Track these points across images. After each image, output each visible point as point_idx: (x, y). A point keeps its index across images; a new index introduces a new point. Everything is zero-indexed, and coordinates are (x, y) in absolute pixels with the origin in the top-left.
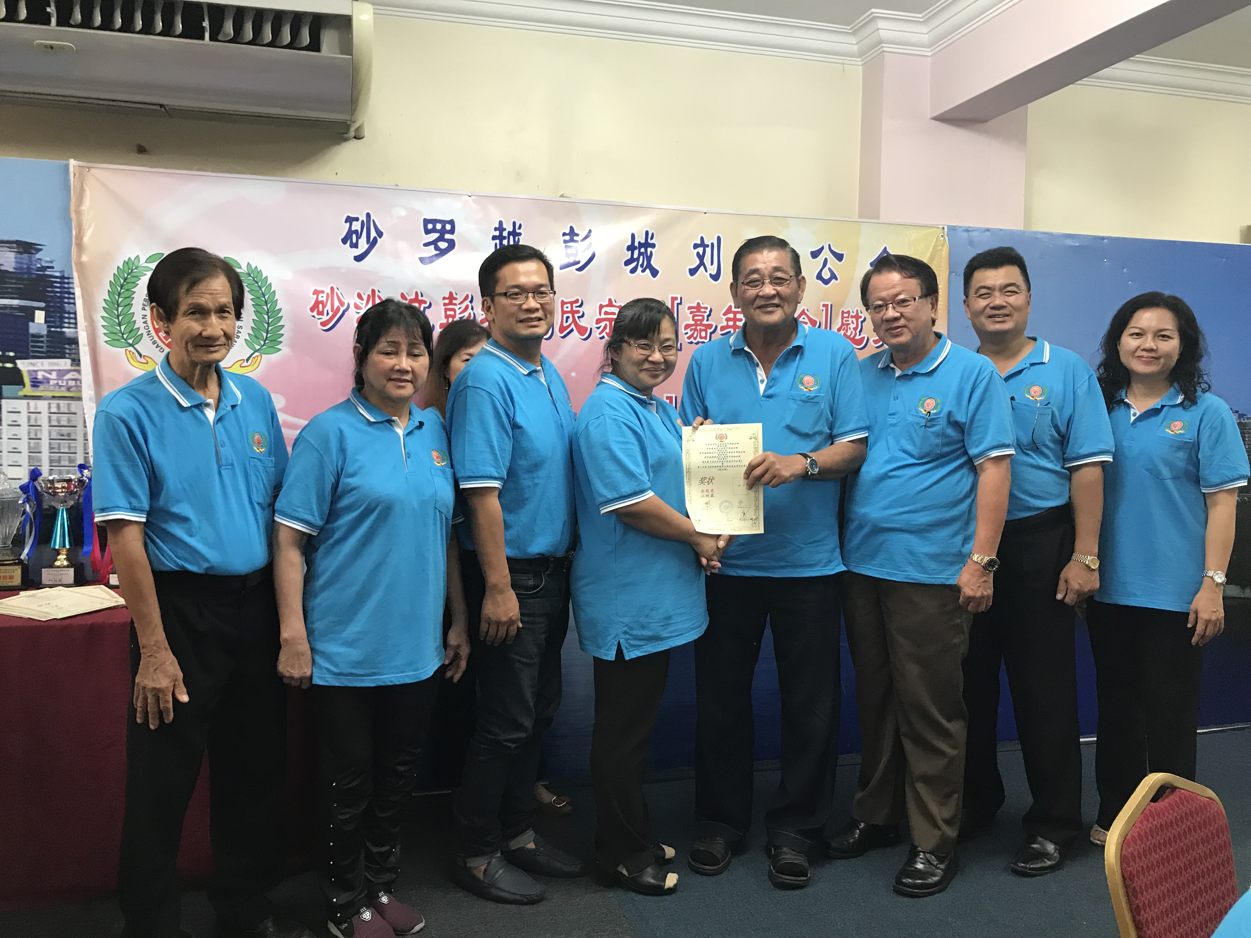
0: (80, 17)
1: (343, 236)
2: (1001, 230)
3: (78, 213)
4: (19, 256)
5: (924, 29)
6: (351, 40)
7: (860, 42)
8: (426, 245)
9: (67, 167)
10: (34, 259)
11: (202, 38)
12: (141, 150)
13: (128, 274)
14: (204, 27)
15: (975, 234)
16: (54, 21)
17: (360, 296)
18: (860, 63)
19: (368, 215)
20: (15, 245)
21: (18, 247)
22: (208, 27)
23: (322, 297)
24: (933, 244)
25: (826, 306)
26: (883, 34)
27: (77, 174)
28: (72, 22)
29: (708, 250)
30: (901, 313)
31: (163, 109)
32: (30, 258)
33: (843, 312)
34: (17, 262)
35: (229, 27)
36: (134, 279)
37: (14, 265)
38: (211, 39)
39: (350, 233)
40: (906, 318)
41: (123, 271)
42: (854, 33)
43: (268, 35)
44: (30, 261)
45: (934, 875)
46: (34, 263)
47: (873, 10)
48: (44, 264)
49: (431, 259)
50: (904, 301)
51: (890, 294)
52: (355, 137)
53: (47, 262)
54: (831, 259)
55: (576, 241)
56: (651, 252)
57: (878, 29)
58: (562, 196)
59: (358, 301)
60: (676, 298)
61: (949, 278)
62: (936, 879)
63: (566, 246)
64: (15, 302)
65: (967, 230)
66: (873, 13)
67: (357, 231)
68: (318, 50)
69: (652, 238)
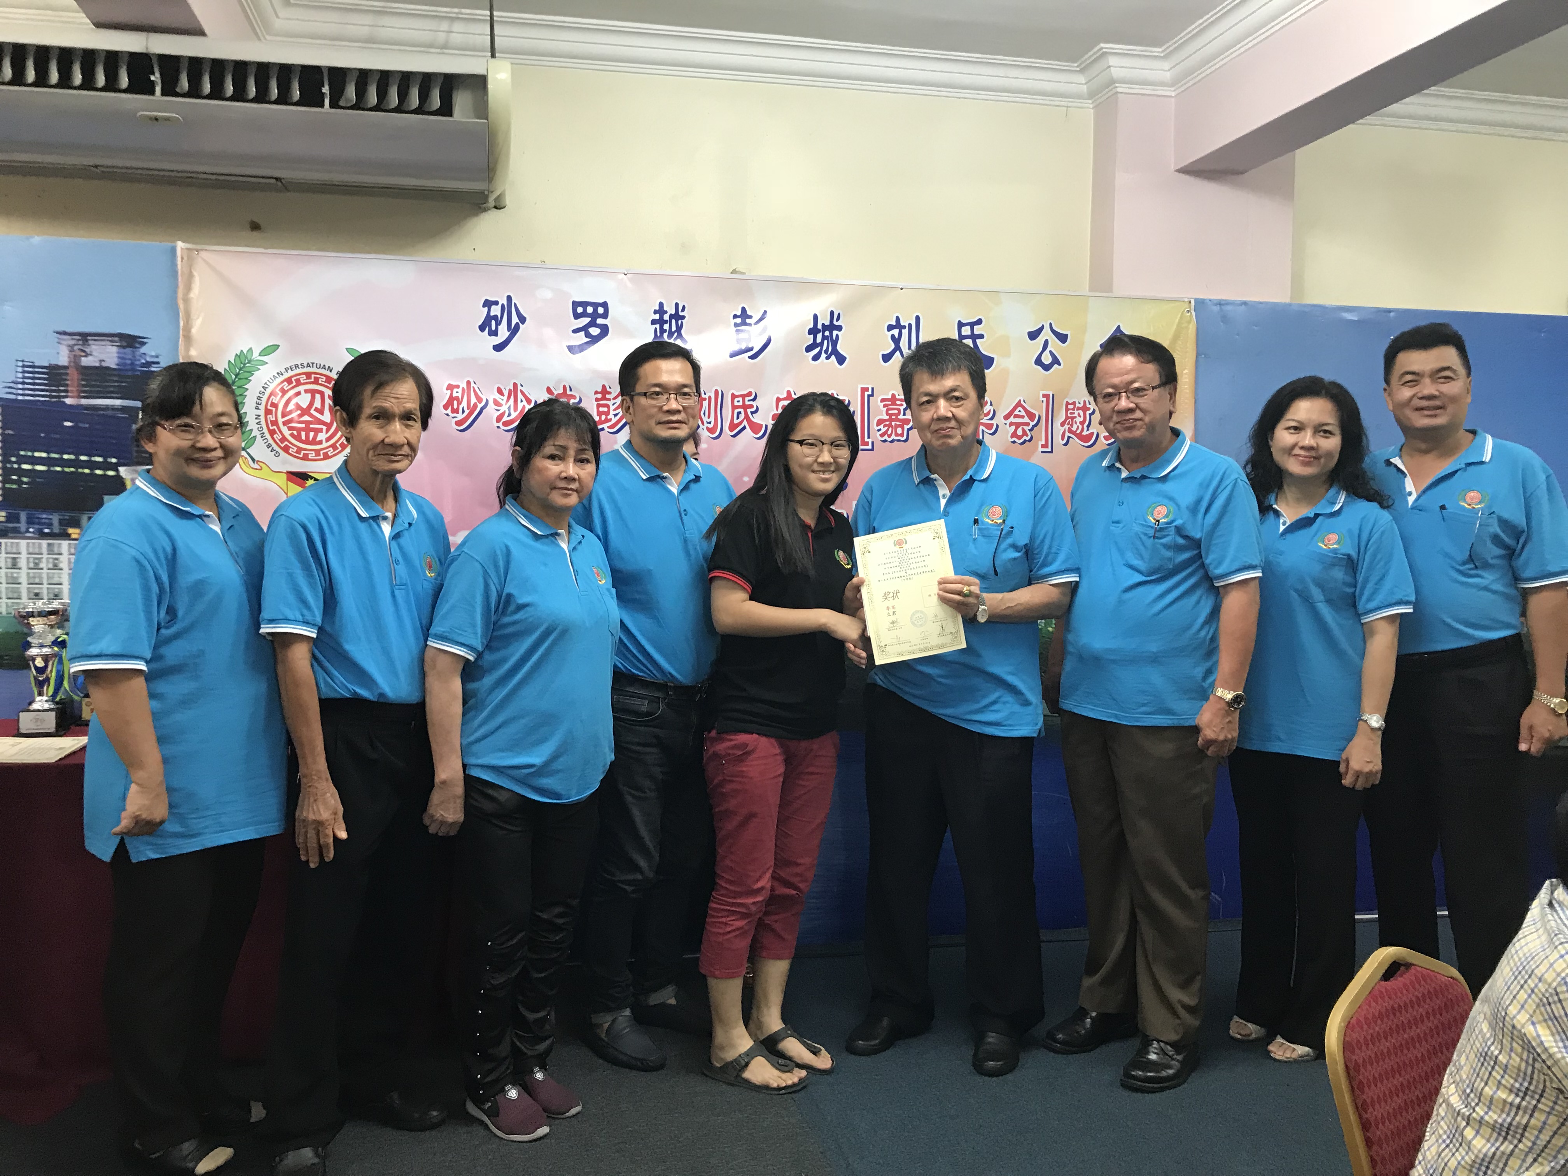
0: (187, 85)
1: (480, 323)
2: (1261, 303)
3: (186, 300)
4: (122, 350)
5: (1166, 65)
6: (485, 103)
7: (1090, 81)
8: (574, 331)
9: (173, 250)
10: (138, 353)
11: (322, 105)
12: (255, 227)
13: (240, 369)
14: (323, 94)
15: (1229, 308)
16: (158, 89)
17: (500, 391)
18: (1091, 106)
19: (509, 298)
20: (116, 339)
21: (121, 341)
22: (328, 93)
23: (457, 393)
24: (1177, 320)
25: (1046, 396)
26: (1116, 73)
27: (185, 258)
28: (178, 90)
29: (905, 332)
30: (1136, 404)
31: (279, 184)
32: (133, 352)
33: (1067, 404)
34: (119, 357)
35: (351, 92)
36: (247, 375)
37: (116, 360)
38: (331, 106)
39: (489, 318)
40: (1143, 411)
41: (235, 366)
42: (1082, 71)
43: (394, 99)
44: (134, 357)
45: (1170, 1067)
46: (138, 358)
47: (1102, 45)
48: (149, 359)
49: (581, 348)
50: (1138, 390)
51: (1125, 382)
52: (496, 207)
53: (152, 356)
54: (1052, 339)
55: (750, 325)
56: (837, 336)
57: (1109, 67)
58: (734, 272)
59: (498, 397)
60: (867, 389)
61: (1197, 361)
62: (1171, 1072)
63: (737, 331)
64: (118, 402)
65: (1220, 303)
66: (1102, 48)
67: (496, 316)
68: (451, 115)
69: (838, 319)
